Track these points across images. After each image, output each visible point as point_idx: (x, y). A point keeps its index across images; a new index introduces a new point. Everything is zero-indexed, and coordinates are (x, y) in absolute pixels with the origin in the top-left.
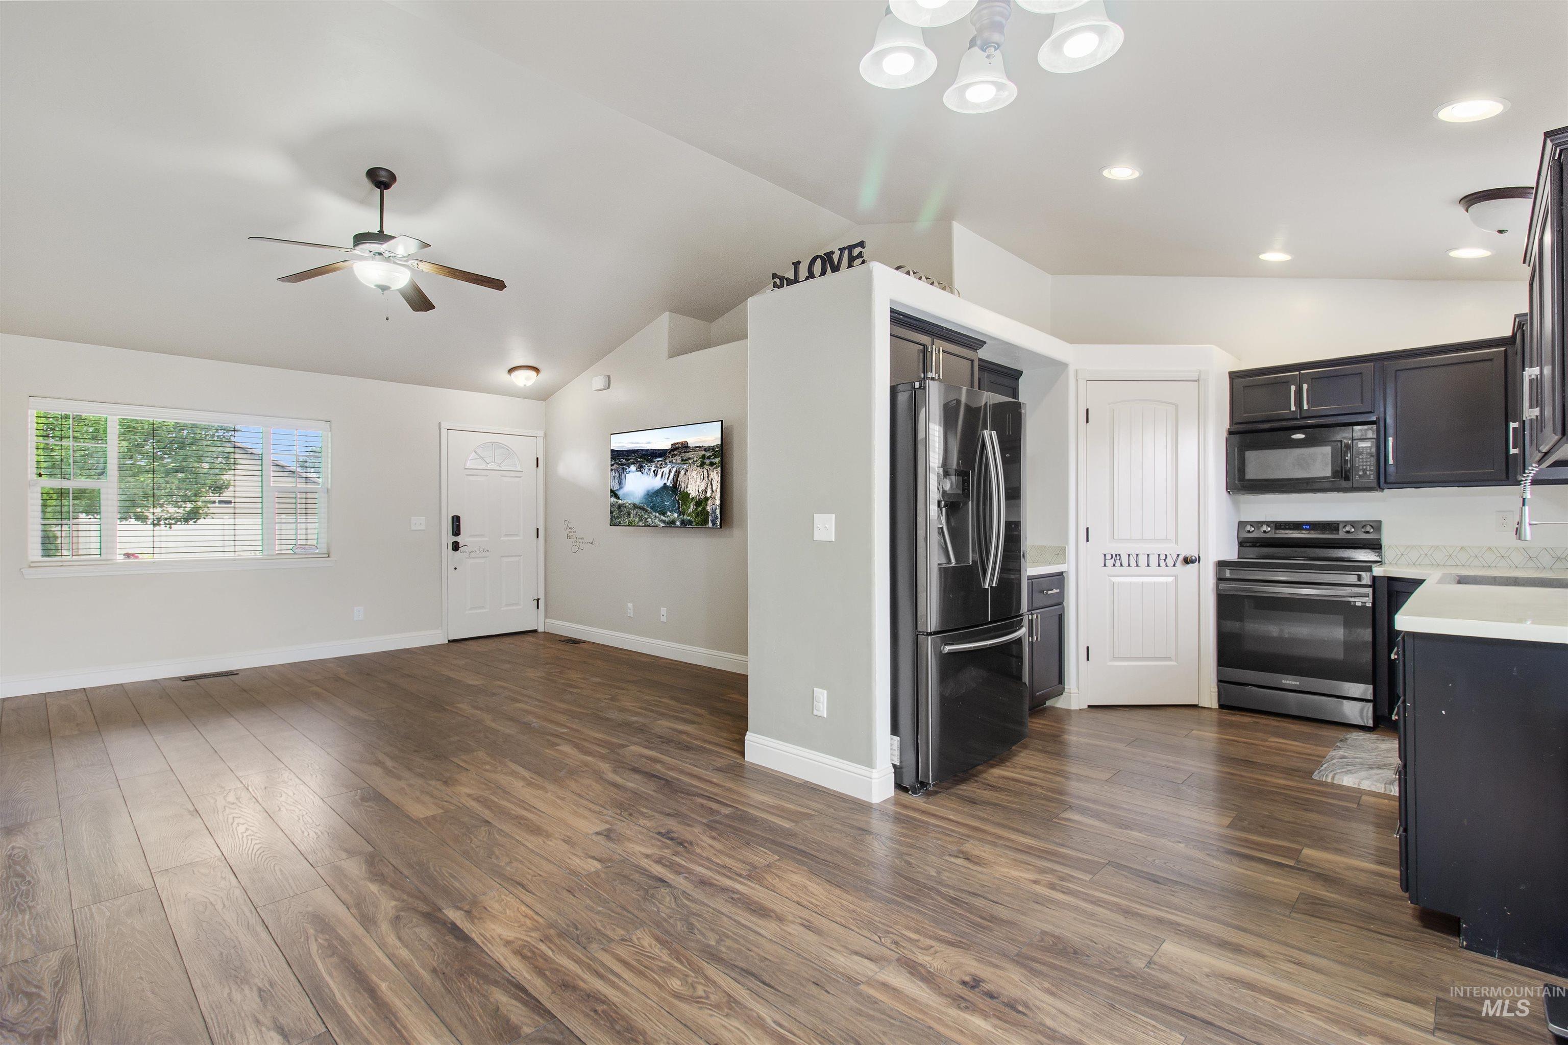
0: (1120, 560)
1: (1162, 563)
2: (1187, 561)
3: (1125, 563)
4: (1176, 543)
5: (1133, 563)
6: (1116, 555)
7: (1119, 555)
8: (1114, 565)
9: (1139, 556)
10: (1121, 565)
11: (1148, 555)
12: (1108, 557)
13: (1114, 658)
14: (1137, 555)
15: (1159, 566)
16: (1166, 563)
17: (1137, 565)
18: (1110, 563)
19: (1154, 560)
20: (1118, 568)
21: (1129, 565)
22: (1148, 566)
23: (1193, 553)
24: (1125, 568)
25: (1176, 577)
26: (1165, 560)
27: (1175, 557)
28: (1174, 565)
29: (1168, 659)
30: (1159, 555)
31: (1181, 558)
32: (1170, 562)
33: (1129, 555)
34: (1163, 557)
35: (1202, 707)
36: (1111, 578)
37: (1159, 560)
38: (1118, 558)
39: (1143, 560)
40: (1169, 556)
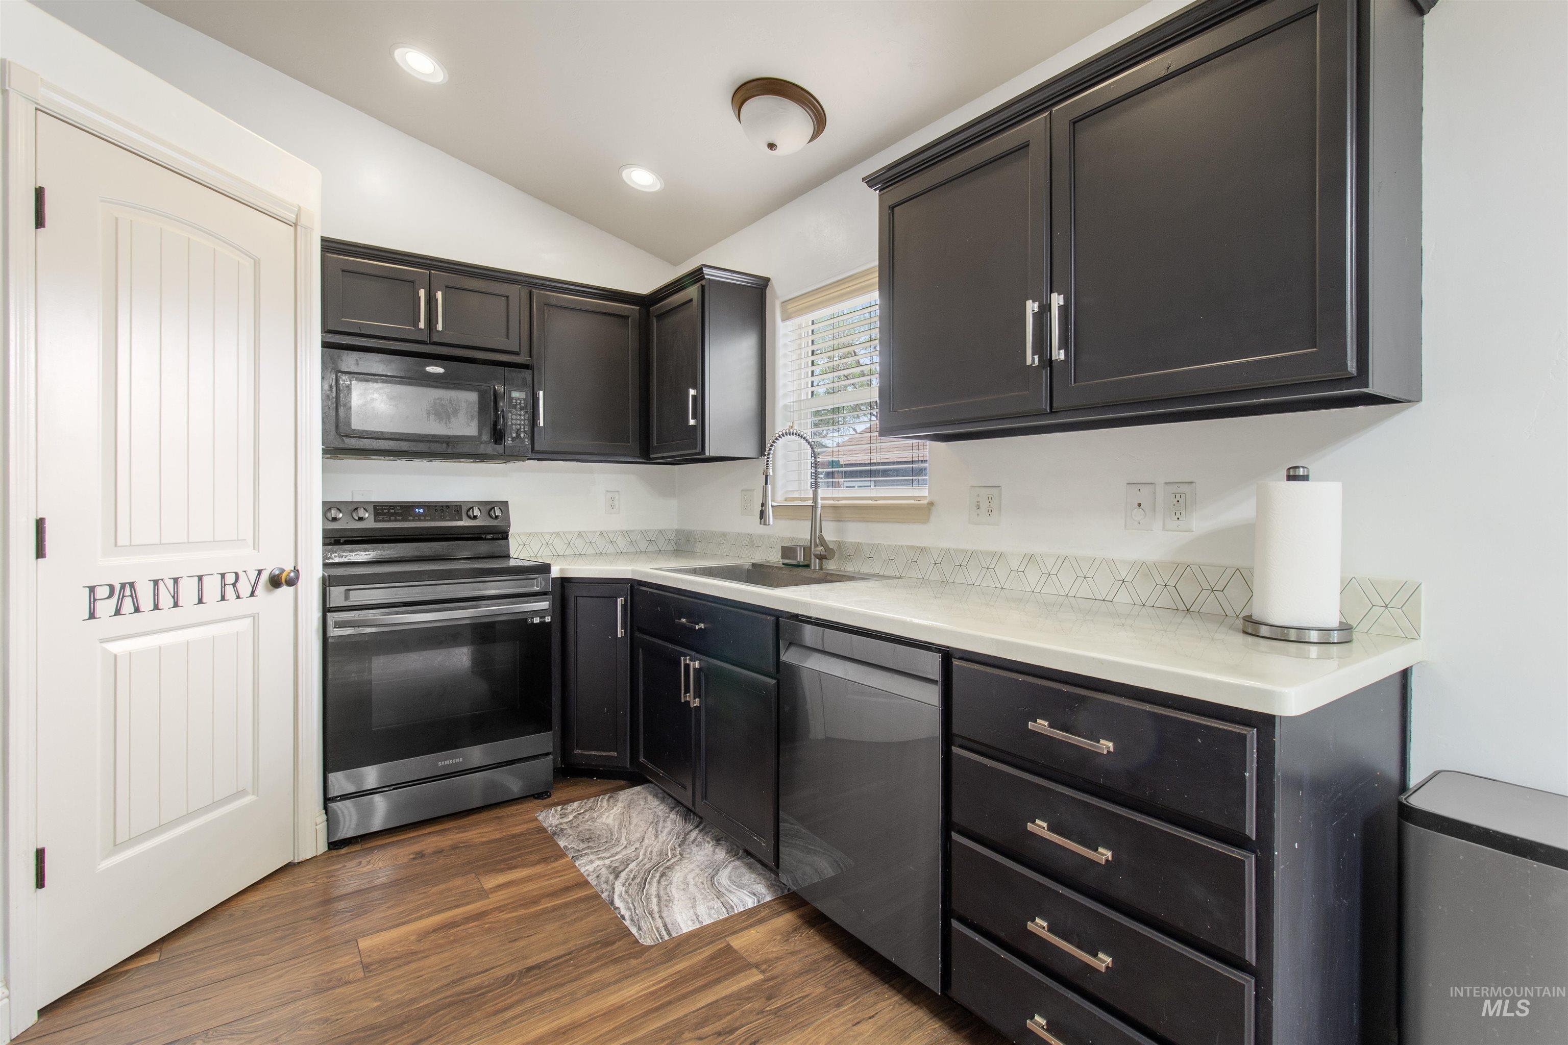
0: (134, 597)
1: (229, 590)
2: (275, 582)
3: (146, 601)
4: (256, 546)
5: (166, 600)
6: (123, 586)
7: (132, 585)
8: (118, 612)
9: (181, 583)
10: (137, 610)
11: (200, 578)
12: (102, 592)
13: (117, 846)
14: (176, 580)
15: (223, 598)
16: (236, 591)
17: (176, 605)
18: (105, 608)
19: (212, 587)
20: (129, 620)
21: (156, 607)
22: (200, 601)
23: (285, 563)
24: (147, 617)
25: (255, 617)
26: (234, 585)
27: (253, 575)
28: (252, 594)
29: (240, 793)
30: (223, 576)
31: (265, 576)
32: (244, 587)
33: (156, 583)
34: (230, 579)
35: (299, 863)
36: (106, 645)
37: (224, 585)
38: (128, 592)
39: (188, 590)
40: (242, 576)
